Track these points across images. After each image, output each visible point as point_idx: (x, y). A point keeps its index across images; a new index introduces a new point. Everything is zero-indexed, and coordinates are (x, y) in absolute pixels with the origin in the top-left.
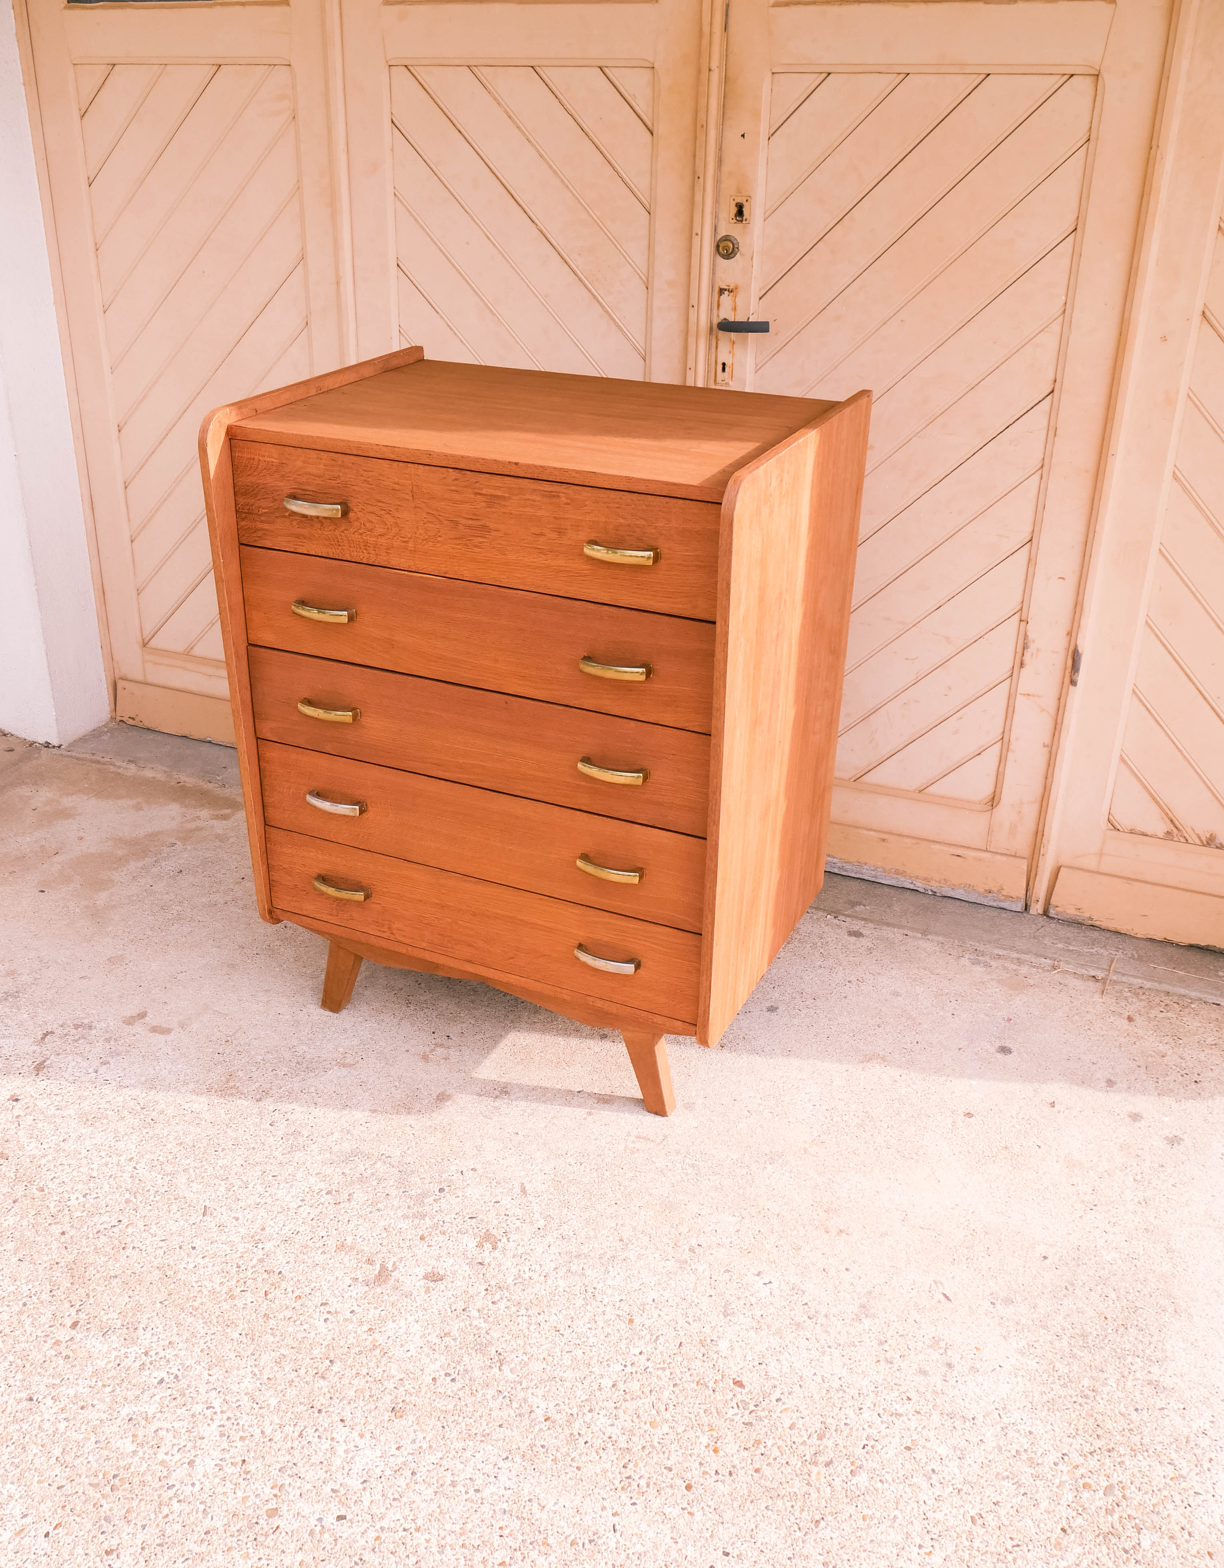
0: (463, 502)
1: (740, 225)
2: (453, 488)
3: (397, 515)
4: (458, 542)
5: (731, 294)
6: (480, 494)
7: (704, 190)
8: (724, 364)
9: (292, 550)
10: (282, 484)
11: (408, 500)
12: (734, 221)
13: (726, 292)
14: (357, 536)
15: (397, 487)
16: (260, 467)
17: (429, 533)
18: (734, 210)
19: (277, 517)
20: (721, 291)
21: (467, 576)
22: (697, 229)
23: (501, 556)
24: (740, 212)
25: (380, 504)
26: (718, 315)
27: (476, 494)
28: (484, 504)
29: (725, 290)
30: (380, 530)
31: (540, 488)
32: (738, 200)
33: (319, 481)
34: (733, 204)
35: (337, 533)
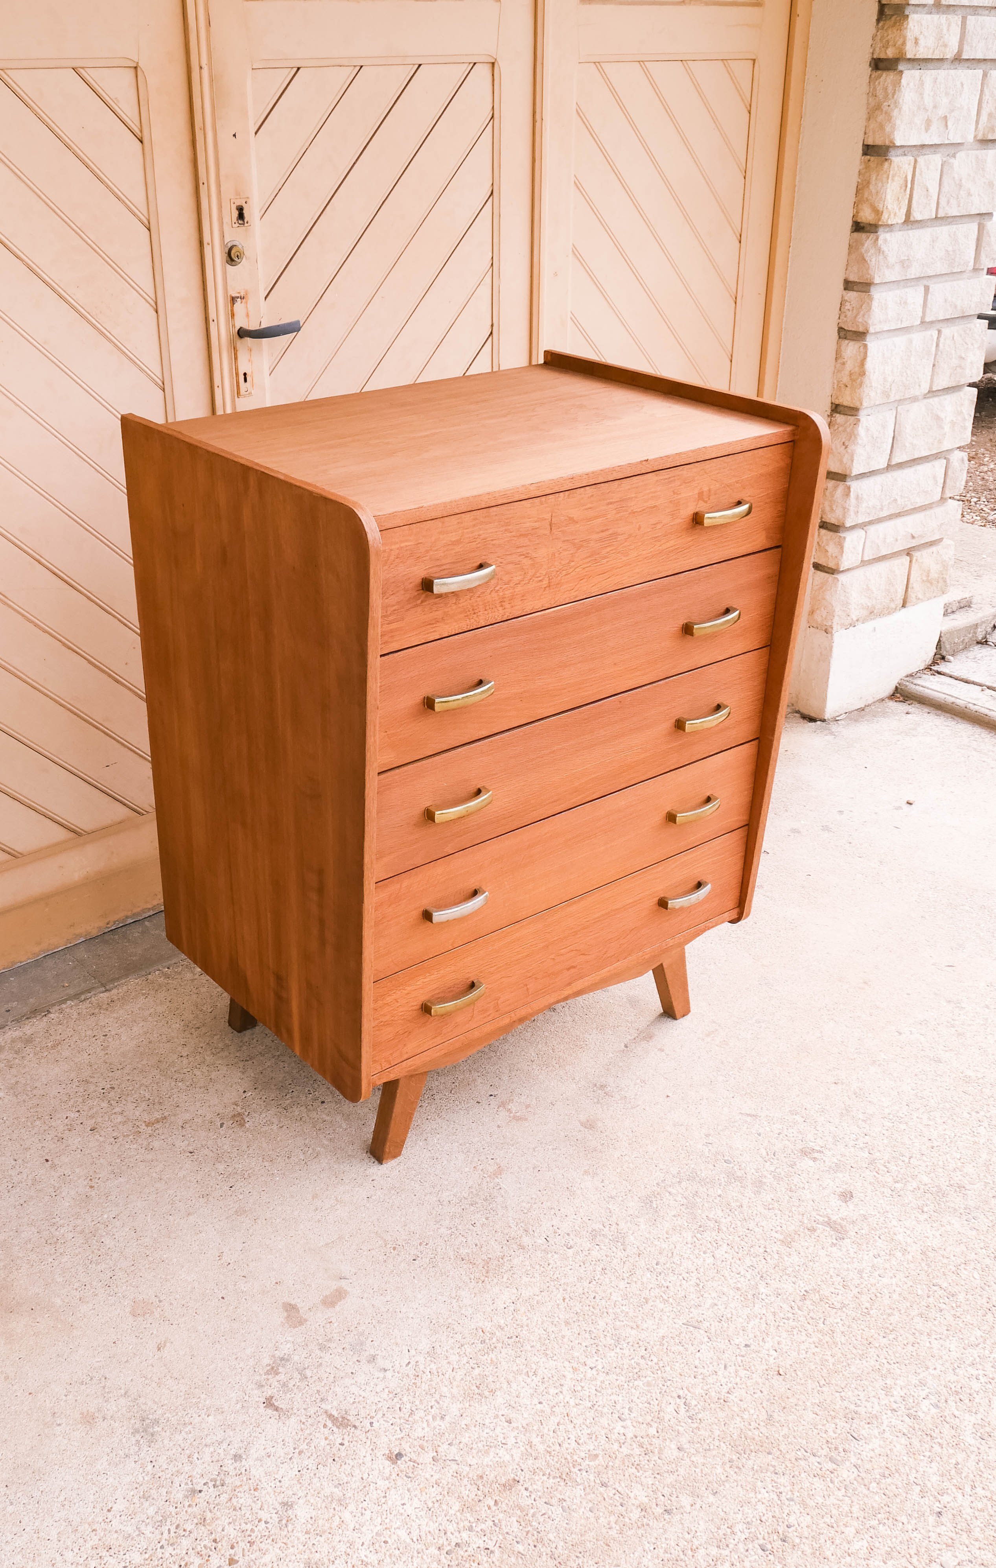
0: (596, 517)
1: (242, 228)
2: (589, 506)
3: (534, 555)
4: (590, 559)
5: (244, 301)
6: (611, 503)
7: (209, 197)
8: (245, 374)
9: (423, 641)
10: (416, 568)
11: (545, 535)
12: (237, 225)
13: (239, 300)
14: (494, 594)
15: (537, 525)
16: (392, 558)
17: (563, 562)
18: (235, 214)
19: (408, 610)
20: (233, 300)
21: (595, 591)
22: (207, 238)
23: (624, 558)
24: (241, 216)
25: (519, 550)
26: (234, 326)
27: (608, 504)
28: (615, 512)
29: (238, 298)
30: (516, 579)
31: (662, 478)
32: (238, 203)
33: (458, 549)
34: (234, 207)
35: (473, 600)
